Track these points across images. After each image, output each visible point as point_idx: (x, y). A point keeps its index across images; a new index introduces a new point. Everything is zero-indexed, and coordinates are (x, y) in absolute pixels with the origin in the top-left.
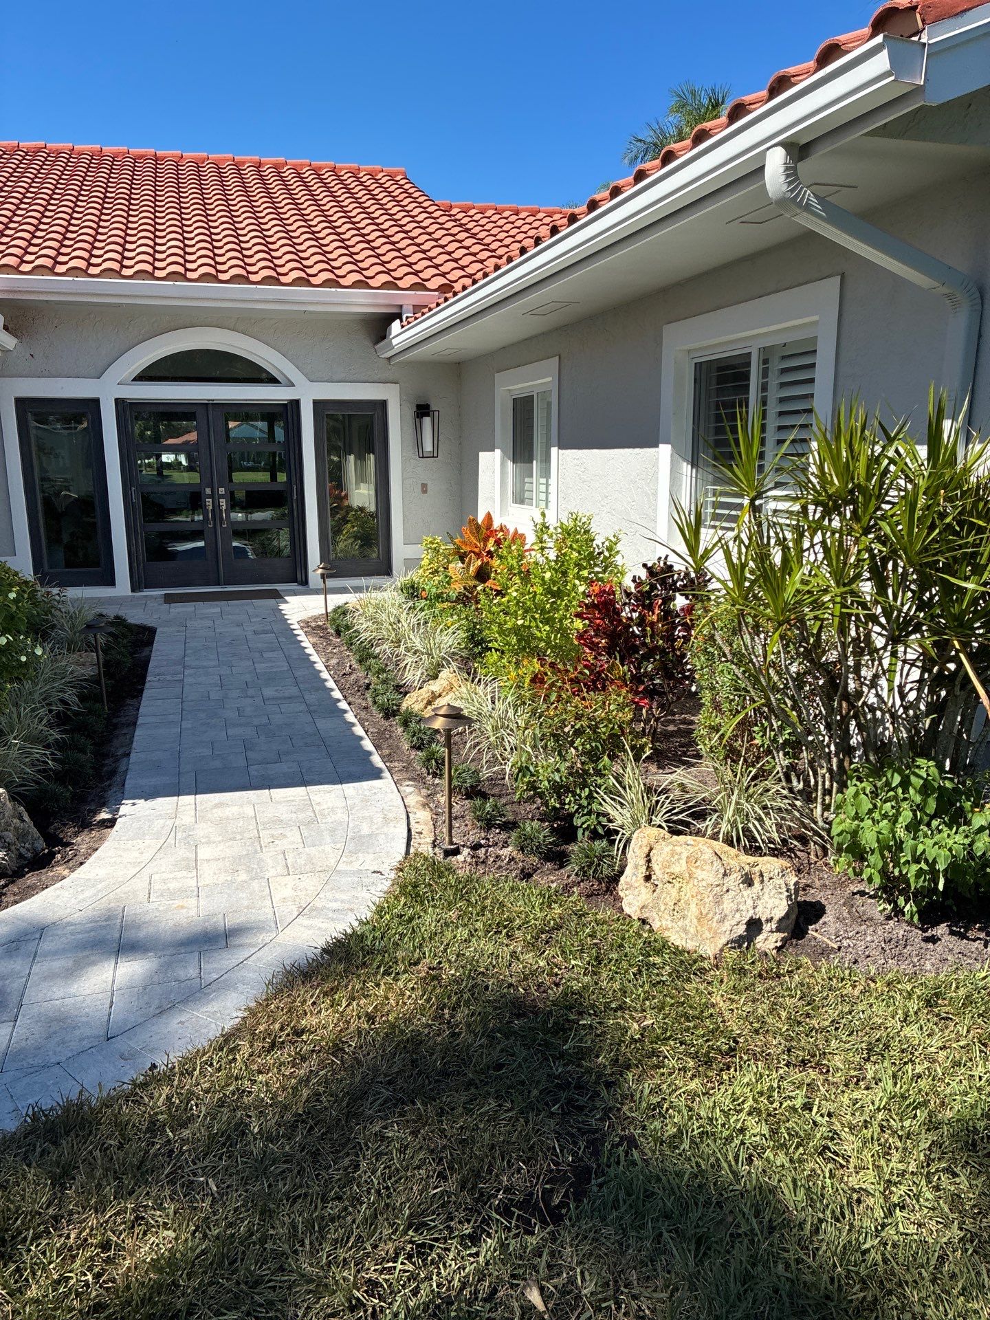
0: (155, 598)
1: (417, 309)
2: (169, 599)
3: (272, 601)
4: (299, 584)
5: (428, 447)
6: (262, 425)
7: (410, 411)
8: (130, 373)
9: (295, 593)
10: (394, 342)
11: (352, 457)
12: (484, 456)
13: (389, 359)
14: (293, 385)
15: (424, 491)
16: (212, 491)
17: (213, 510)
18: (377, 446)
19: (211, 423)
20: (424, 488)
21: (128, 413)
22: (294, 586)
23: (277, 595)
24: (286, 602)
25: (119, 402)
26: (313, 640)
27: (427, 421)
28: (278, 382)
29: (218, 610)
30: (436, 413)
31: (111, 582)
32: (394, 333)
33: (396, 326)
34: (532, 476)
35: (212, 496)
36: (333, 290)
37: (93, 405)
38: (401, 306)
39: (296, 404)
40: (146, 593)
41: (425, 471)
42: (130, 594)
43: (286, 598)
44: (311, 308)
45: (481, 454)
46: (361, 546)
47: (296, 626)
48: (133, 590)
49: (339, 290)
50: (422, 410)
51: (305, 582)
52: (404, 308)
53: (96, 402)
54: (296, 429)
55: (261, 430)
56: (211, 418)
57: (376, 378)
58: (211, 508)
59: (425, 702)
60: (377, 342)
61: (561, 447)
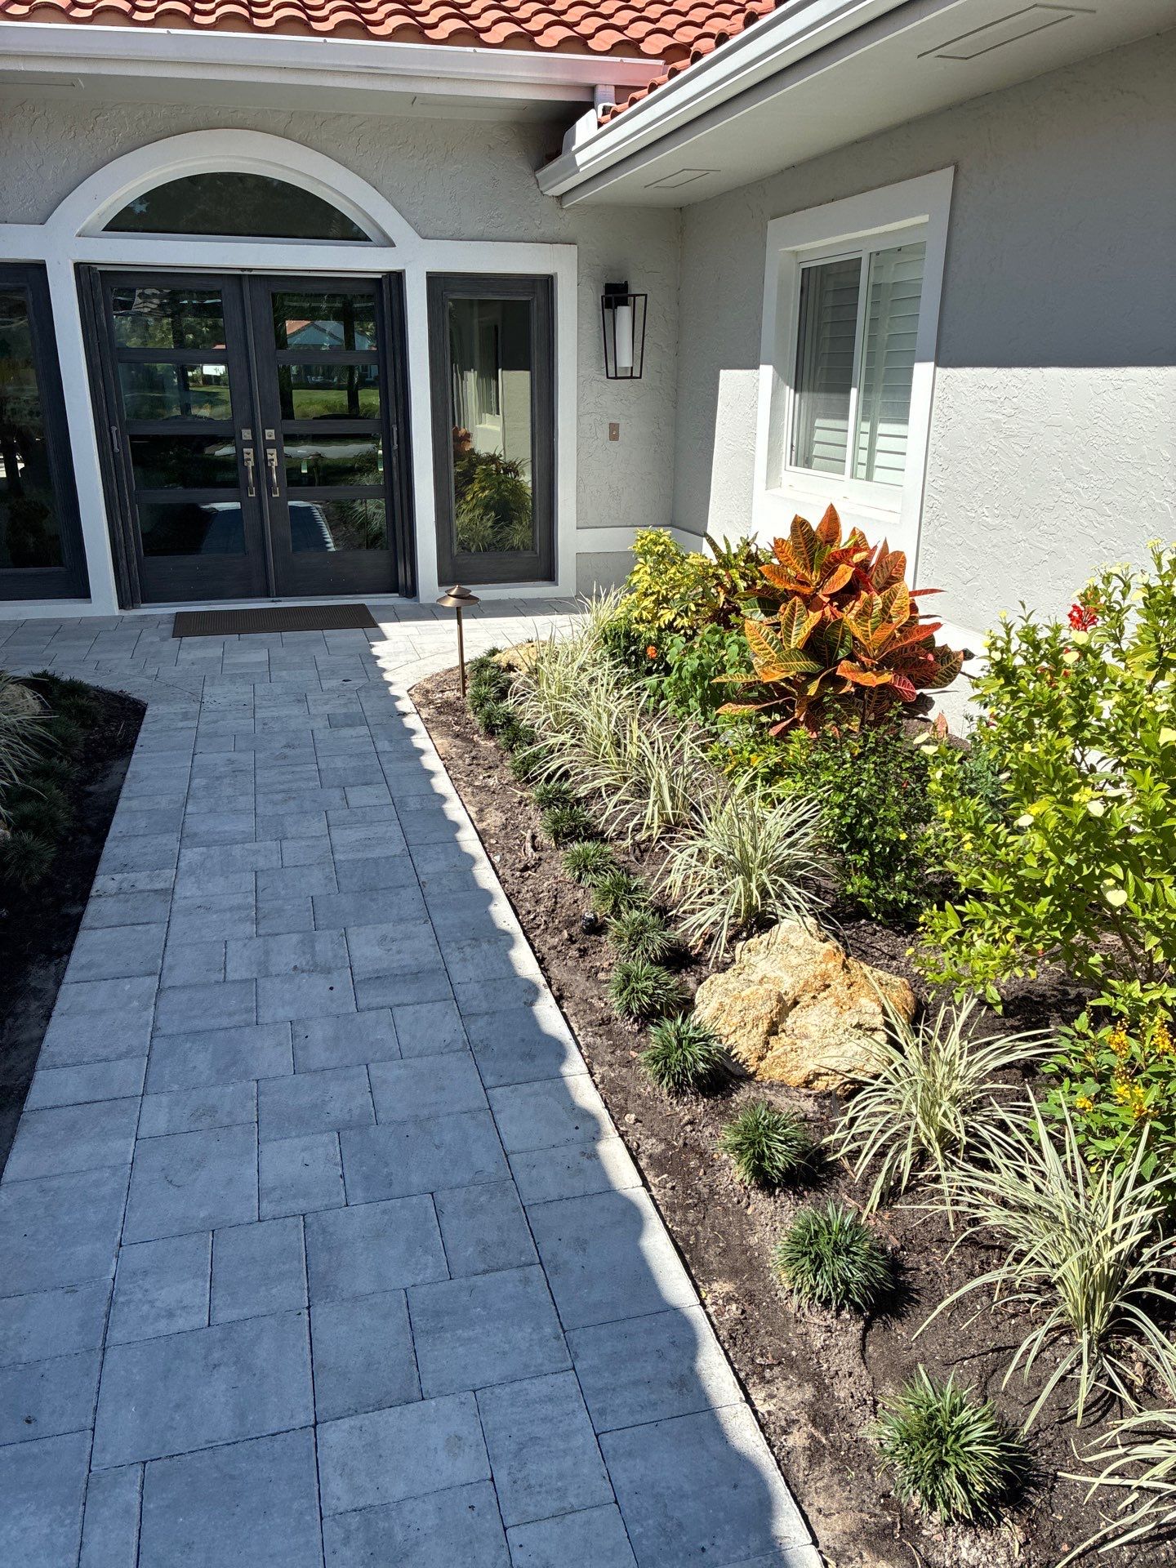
0: (157, 621)
1: (625, 93)
2: (184, 626)
3: (355, 635)
4: (402, 595)
5: (625, 360)
6: (334, 327)
7: (595, 296)
8: (100, 216)
9: (397, 616)
10: (580, 158)
11: (471, 377)
12: (730, 380)
13: (560, 198)
14: (391, 244)
15: (614, 436)
16: (254, 434)
17: (256, 468)
18: (536, 356)
19: (248, 311)
20: (614, 432)
21: (100, 289)
22: (392, 600)
23: (364, 620)
24: (383, 637)
25: (83, 271)
26: (443, 742)
27: (624, 313)
28: (367, 239)
29: (262, 656)
30: (640, 301)
31: (81, 591)
32: (579, 142)
33: (585, 127)
34: (845, 417)
35: (253, 444)
36: (470, 49)
37: (36, 272)
38: (592, 89)
39: (396, 279)
40: (146, 610)
41: (616, 400)
42: (116, 611)
43: (384, 626)
44: (427, 88)
45: (724, 374)
46: (496, 522)
47: (405, 705)
48: (122, 606)
49: (479, 50)
50: (615, 295)
51: (411, 591)
52: (600, 91)
53: (40, 267)
54: (396, 327)
55: (331, 335)
56: (247, 302)
57: (535, 234)
58: (251, 464)
59: (764, 1026)
60: (540, 165)
61: (943, 360)
